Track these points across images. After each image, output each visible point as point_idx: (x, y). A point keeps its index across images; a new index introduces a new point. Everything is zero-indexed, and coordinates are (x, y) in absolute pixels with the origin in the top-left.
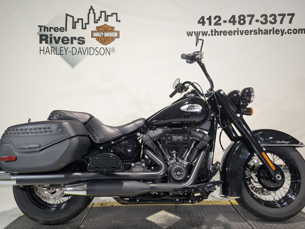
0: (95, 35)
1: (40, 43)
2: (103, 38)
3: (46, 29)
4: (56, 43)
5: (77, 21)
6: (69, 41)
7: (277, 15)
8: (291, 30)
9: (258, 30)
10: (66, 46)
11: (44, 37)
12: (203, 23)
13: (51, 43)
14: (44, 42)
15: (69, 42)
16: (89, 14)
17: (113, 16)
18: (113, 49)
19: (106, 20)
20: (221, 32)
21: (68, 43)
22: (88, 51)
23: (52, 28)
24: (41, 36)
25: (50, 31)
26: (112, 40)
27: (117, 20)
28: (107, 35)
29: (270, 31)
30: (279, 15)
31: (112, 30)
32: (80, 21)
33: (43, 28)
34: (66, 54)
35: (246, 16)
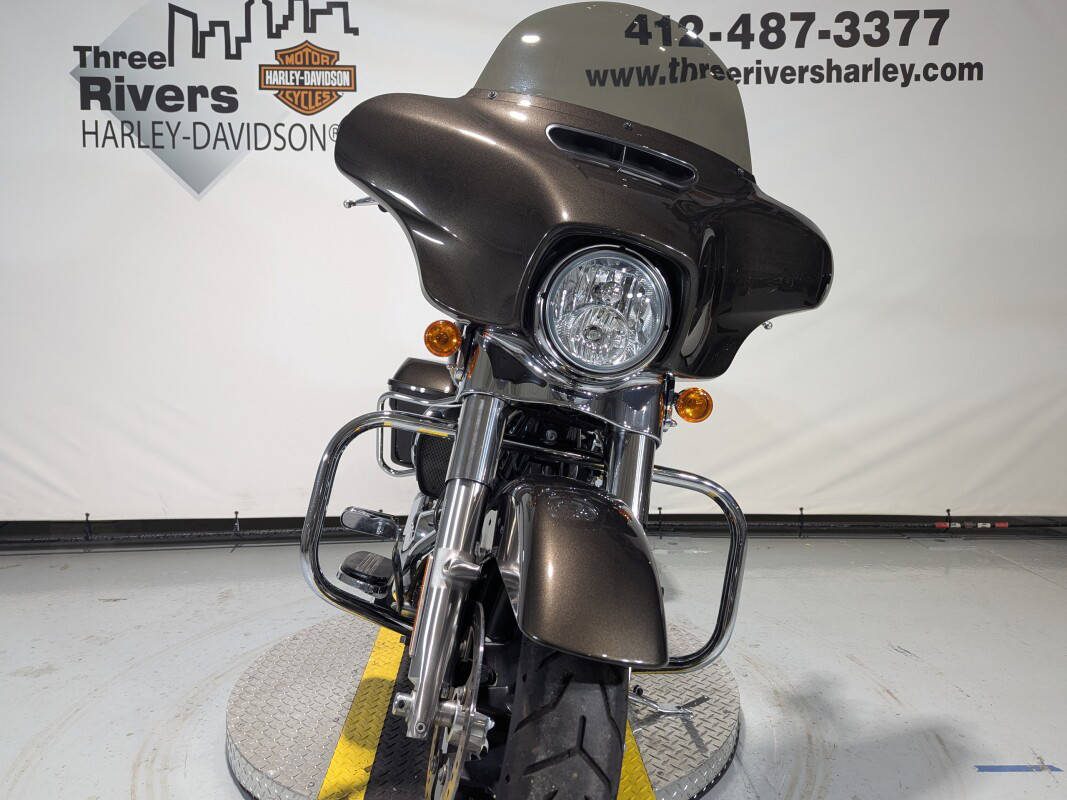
0: (273, 78)
1: (82, 108)
2: (302, 90)
3: (102, 60)
4: (137, 109)
5: (208, 29)
6: (183, 100)
7: (891, 16)
8: (935, 67)
9: (825, 67)
11: (95, 88)
12: (644, 37)
13: (121, 106)
14: (95, 104)
15: (182, 106)
16: (248, 7)
17: (331, 13)
19: (310, 28)
21: (178, 108)
22: (249, 137)
23: (123, 55)
24: (85, 83)
25: (116, 65)
26: (332, 97)
27: (348, 29)
28: (313, 78)
29: (867, 69)
30: (899, 15)
31: (330, 61)
32: (220, 31)
33: (89, 55)
34: (174, 147)
35: (787, 18)
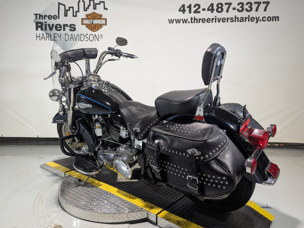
0: (85, 22)
1: (36, 30)
2: (92, 25)
3: (41, 17)
4: (50, 30)
5: (68, 9)
6: (62, 28)
7: (253, 3)
8: (265, 18)
9: (234, 18)
10: (59, 32)
11: (39, 25)
12: (184, 11)
13: (46, 29)
14: (39, 29)
16: (79, 2)
17: (100, 4)
18: (102, 36)
19: (95, 8)
20: (200, 19)
21: (60, 30)
22: (79, 38)
23: (46, 16)
24: (37, 23)
25: (45, 19)
26: (100, 27)
28: (96, 22)
29: (246, 18)
30: (255, 3)
32: (71, 9)
33: (38, 16)
34: (60, 40)
35: (224, 4)
